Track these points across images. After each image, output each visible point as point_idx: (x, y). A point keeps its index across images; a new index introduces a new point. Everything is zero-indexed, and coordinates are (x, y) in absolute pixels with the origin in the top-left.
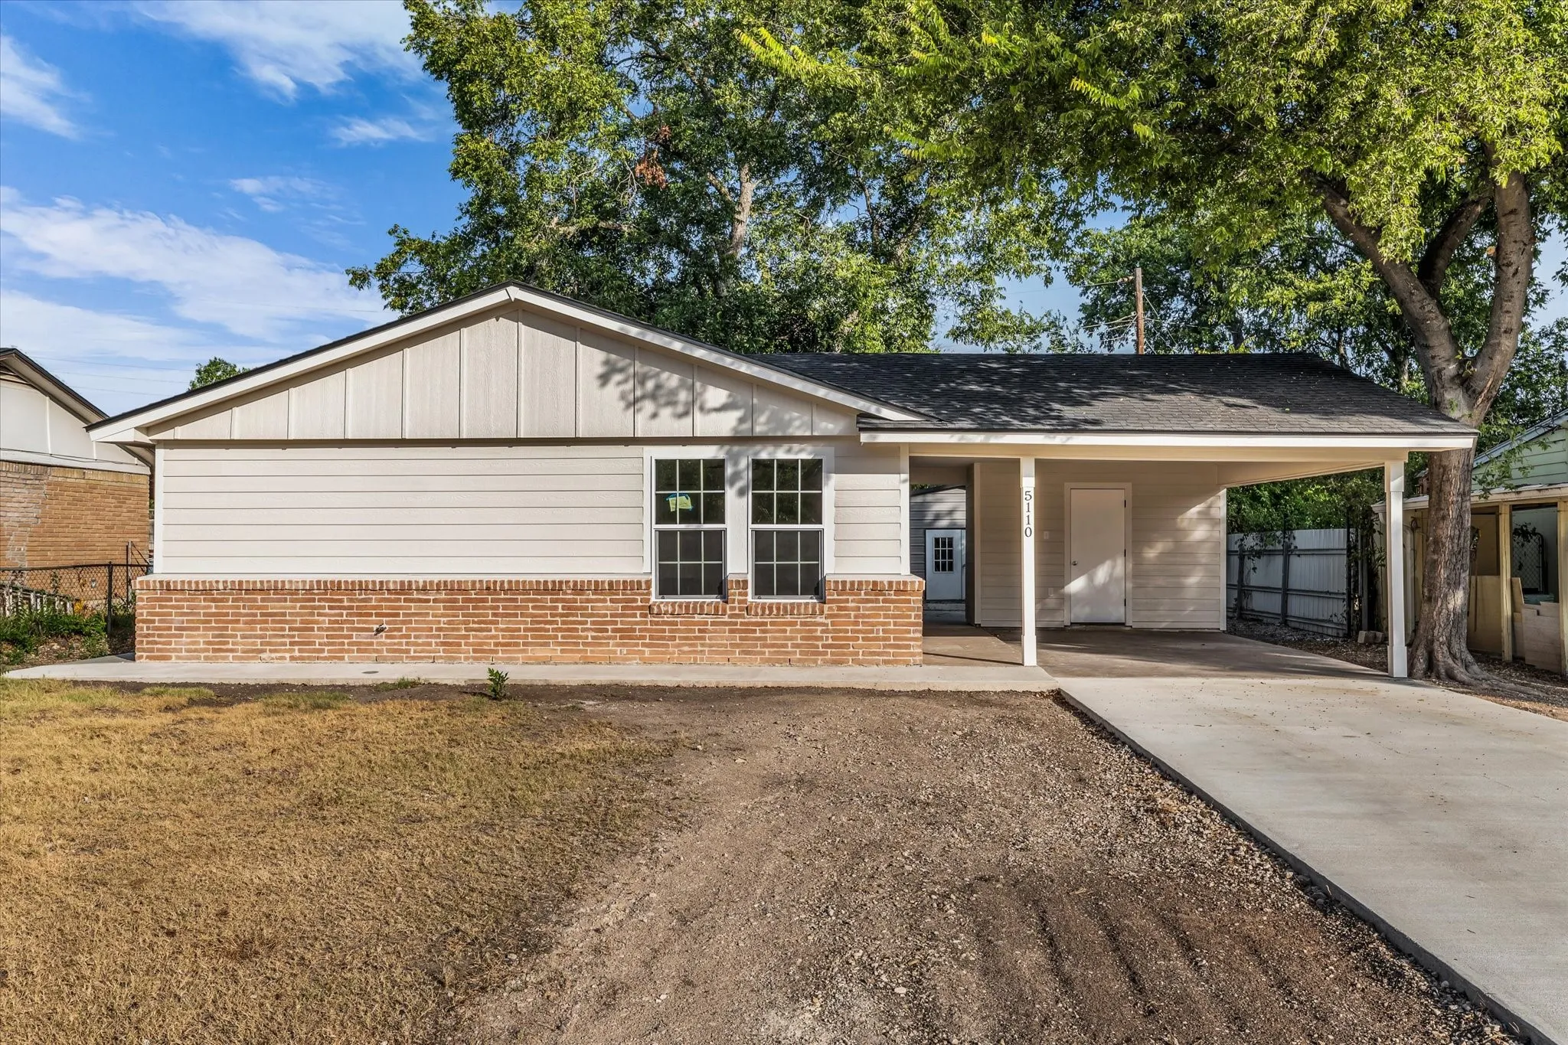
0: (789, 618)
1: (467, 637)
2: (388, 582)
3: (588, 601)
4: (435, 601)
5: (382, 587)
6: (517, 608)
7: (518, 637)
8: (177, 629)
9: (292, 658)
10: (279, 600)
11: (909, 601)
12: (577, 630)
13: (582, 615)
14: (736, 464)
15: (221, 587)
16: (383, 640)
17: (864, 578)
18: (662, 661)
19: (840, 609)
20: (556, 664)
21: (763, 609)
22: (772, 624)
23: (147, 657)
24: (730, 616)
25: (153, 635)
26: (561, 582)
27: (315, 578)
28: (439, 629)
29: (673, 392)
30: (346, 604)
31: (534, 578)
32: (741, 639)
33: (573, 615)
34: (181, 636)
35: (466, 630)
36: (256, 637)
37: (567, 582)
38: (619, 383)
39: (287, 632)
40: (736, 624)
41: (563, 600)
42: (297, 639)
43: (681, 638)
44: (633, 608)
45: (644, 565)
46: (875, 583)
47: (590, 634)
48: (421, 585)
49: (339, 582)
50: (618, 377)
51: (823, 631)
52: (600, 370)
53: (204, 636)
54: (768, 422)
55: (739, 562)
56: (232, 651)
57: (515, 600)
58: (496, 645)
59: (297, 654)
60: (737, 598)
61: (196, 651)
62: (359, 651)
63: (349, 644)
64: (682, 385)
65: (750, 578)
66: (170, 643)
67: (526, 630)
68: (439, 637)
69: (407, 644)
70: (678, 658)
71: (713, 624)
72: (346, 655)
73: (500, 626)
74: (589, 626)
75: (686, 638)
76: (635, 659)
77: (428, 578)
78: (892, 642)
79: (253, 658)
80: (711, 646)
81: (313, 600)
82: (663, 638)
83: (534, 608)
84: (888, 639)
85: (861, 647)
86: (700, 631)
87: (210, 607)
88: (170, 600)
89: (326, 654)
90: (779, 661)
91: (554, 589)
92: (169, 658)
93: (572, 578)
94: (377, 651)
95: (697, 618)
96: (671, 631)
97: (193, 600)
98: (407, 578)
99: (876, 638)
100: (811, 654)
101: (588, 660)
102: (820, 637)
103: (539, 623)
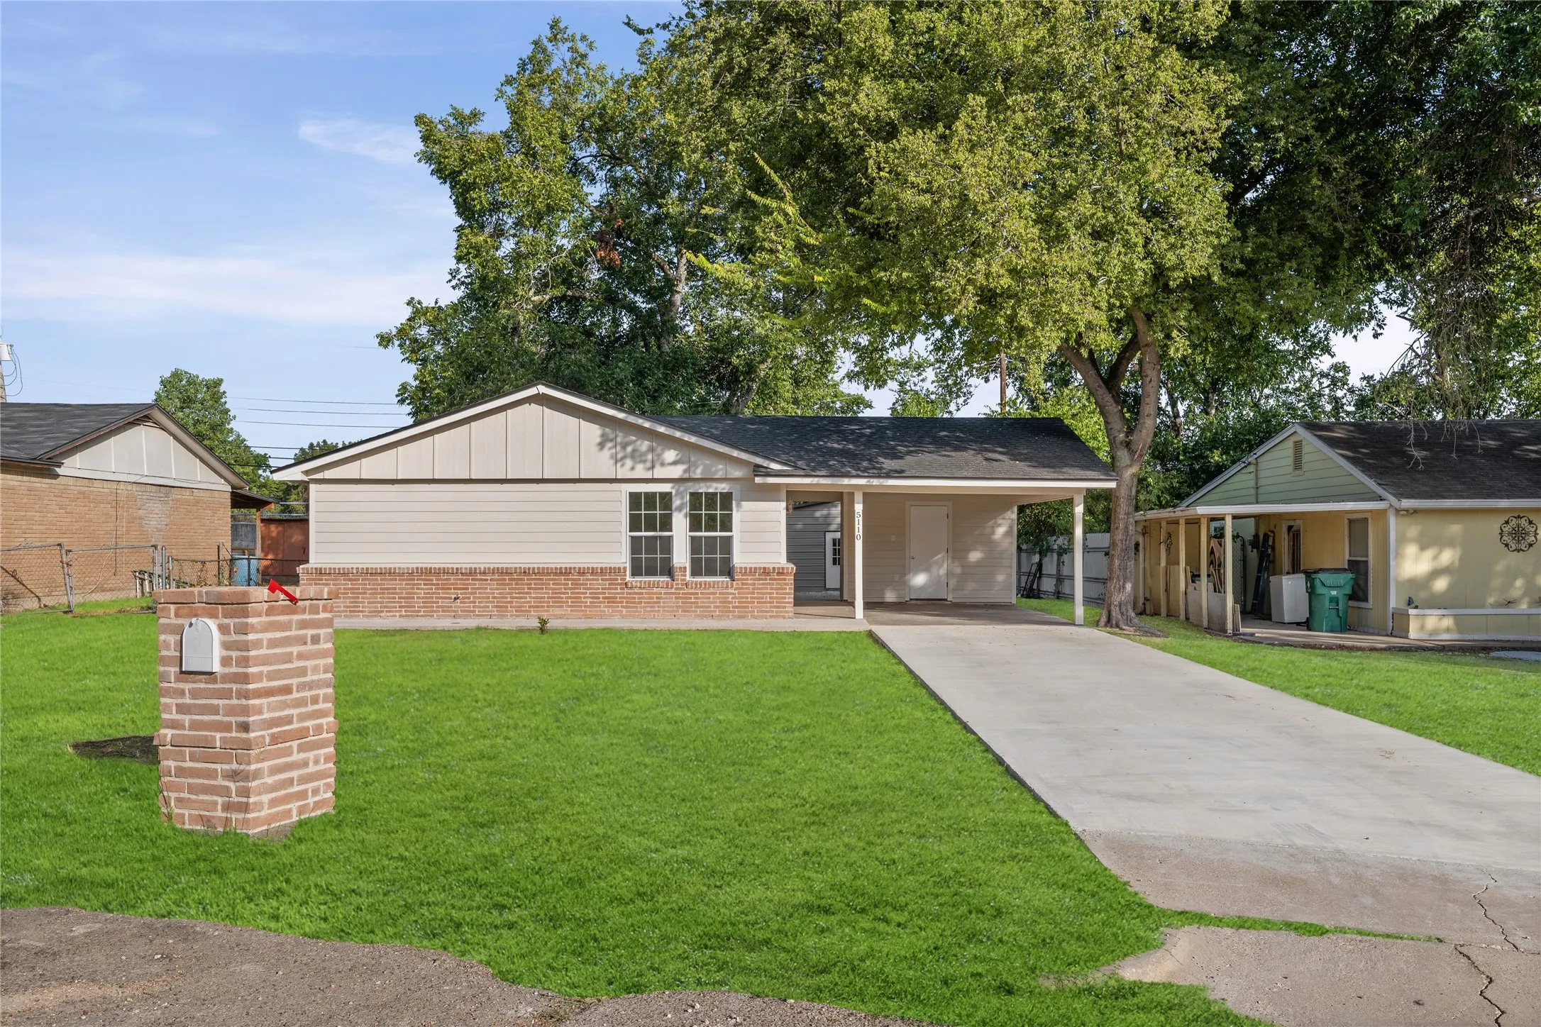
0: (712, 590)
1: (511, 602)
2: (462, 569)
3: (588, 580)
4: (491, 580)
5: (457, 572)
6: (543, 584)
7: (544, 602)
9: (401, 616)
10: (391, 580)
11: (785, 580)
12: (580, 598)
13: (584, 589)
14: (680, 495)
15: (355, 572)
16: (459, 605)
17: (758, 566)
18: (634, 616)
19: (743, 584)
20: (568, 618)
21: (696, 585)
22: (702, 594)
24: (676, 589)
26: (570, 569)
27: (414, 566)
28: (494, 598)
29: (644, 454)
30: (435, 582)
31: (553, 566)
32: (682, 603)
33: (578, 589)
35: (512, 598)
36: (377, 603)
37: (574, 569)
38: (610, 448)
39: (397, 601)
40: (679, 594)
41: (571, 580)
42: (403, 605)
43: (645, 603)
44: (615, 585)
45: (622, 557)
46: (765, 568)
47: (589, 600)
48: (483, 570)
49: (431, 569)
50: (610, 445)
51: (732, 599)
52: (598, 440)
53: (344, 602)
54: (702, 470)
55: (681, 556)
56: (362, 612)
57: (542, 579)
58: (530, 607)
59: (404, 613)
60: (680, 578)
62: (443, 612)
63: (437, 608)
64: (650, 449)
65: (688, 566)
67: (549, 598)
68: (494, 603)
69: (474, 607)
70: (643, 615)
71: (665, 593)
72: (435, 614)
73: (533, 596)
74: (588, 596)
75: (649, 603)
76: (617, 615)
77: (487, 566)
78: (775, 605)
79: (375, 616)
80: (664, 608)
81: (413, 580)
82: (634, 603)
83: (554, 584)
84: (773, 603)
85: (756, 607)
86: (657, 599)
88: (322, 580)
89: (422, 613)
90: (706, 616)
91: (566, 572)
93: (578, 566)
94: (454, 612)
95: (655, 590)
96: (640, 598)
97: (336, 580)
98: (473, 566)
99: (765, 602)
100: (725, 612)
101: (587, 617)
102: (731, 602)
103: (556, 593)
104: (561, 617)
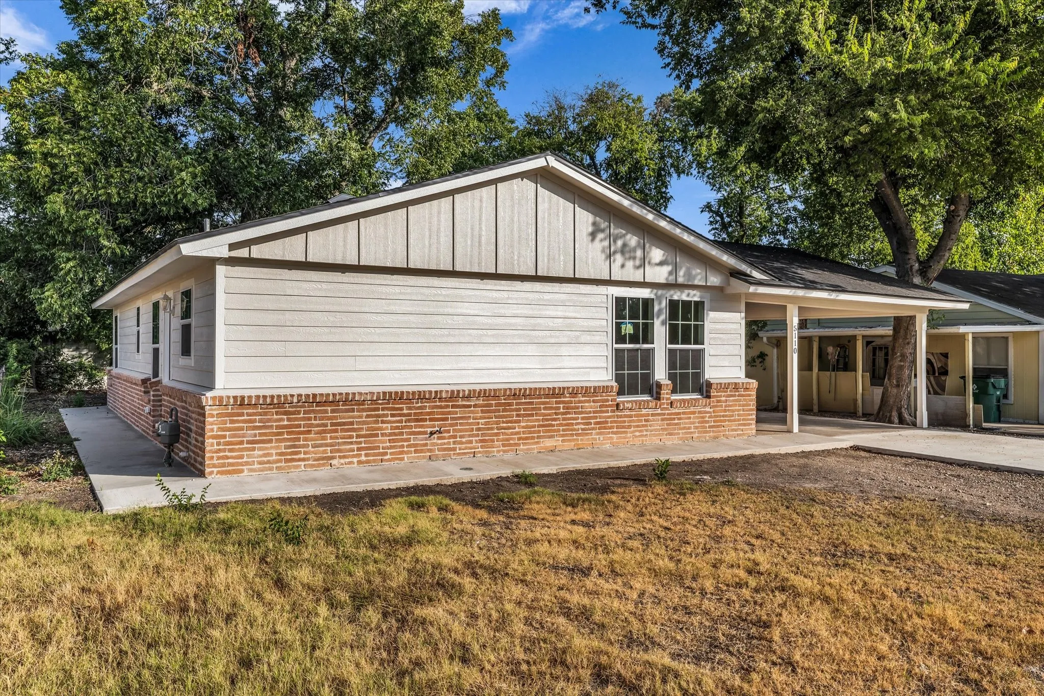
0: (690, 408)
1: (498, 434)
2: (441, 391)
3: (580, 402)
4: (475, 406)
5: (437, 396)
7: (534, 432)
8: (249, 442)
9: (360, 462)
10: (348, 410)
12: (572, 424)
13: (576, 413)
14: (660, 303)
15: (295, 400)
16: (435, 441)
17: (729, 381)
18: (624, 444)
19: (716, 401)
20: (560, 451)
21: (677, 404)
22: (683, 413)
23: (218, 472)
24: (663, 408)
25: (224, 450)
26: (564, 388)
27: (381, 390)
28: (479, 429)
29: (634, 250)
30: (405, 411)
31: (547, 386)
32: (668, 425)
33: (569, 413)
34: (254, 449)
35: (498, 428)
36: (327, 445)
37: (568, 388)
38: (601, 240)
39: (354, 440)
40: (665, 414)
41: (563, 402)
42: (363, 445)
43: (635, 427)
44: (607, 406)
45: (609, 375)
46: (735, 384)
47: (580, 427)
48: (467, 393)
49: (402, 393)
50: (600, 236)
51: (709, 417)
52: (590, 229)
53: (277, 447)
54: (684, 274)
55: (660, 373)
56: (303, 460)
57: (532, 403)
58: (519, 439)
59: (363, 458)
60: (664, 396)
61: (269, 462)
62: (416, 452)
63: (408, 446)
64: (638, 244)
65: (668, 381)
66: (242, 457)
67: (540, 426)
68: (478, 435)
69: (454, 443)
70: (632, 441)
71: (652, 415)
72: (406, 456)
73: (522, 424)
74: (580, 421)
75: (638, 426)
76: (609, 443)
77: (472, 387)
78: (742, 422)
79: (323, 465)
80: (651, 431)
81: (378, 409)
82: (623, 427)
83: (544, 409)
84: (740, 420)
85: (727, 426)
86: (645, 421)
87: (282, 420)
88: (242, 415)
89: (388, 457)
91: (559, 393)
92: (242, 471)
93: (571, 385)
94: (430, 451)
95: (644, 411)
96: (629, 422)
97: (266, 414)
98: (455, 388)
99: (735, 421)
100: (703, 433)
101: (580, 447)
102: (707, 422)
103: (547, 420)
104: (554, 449)
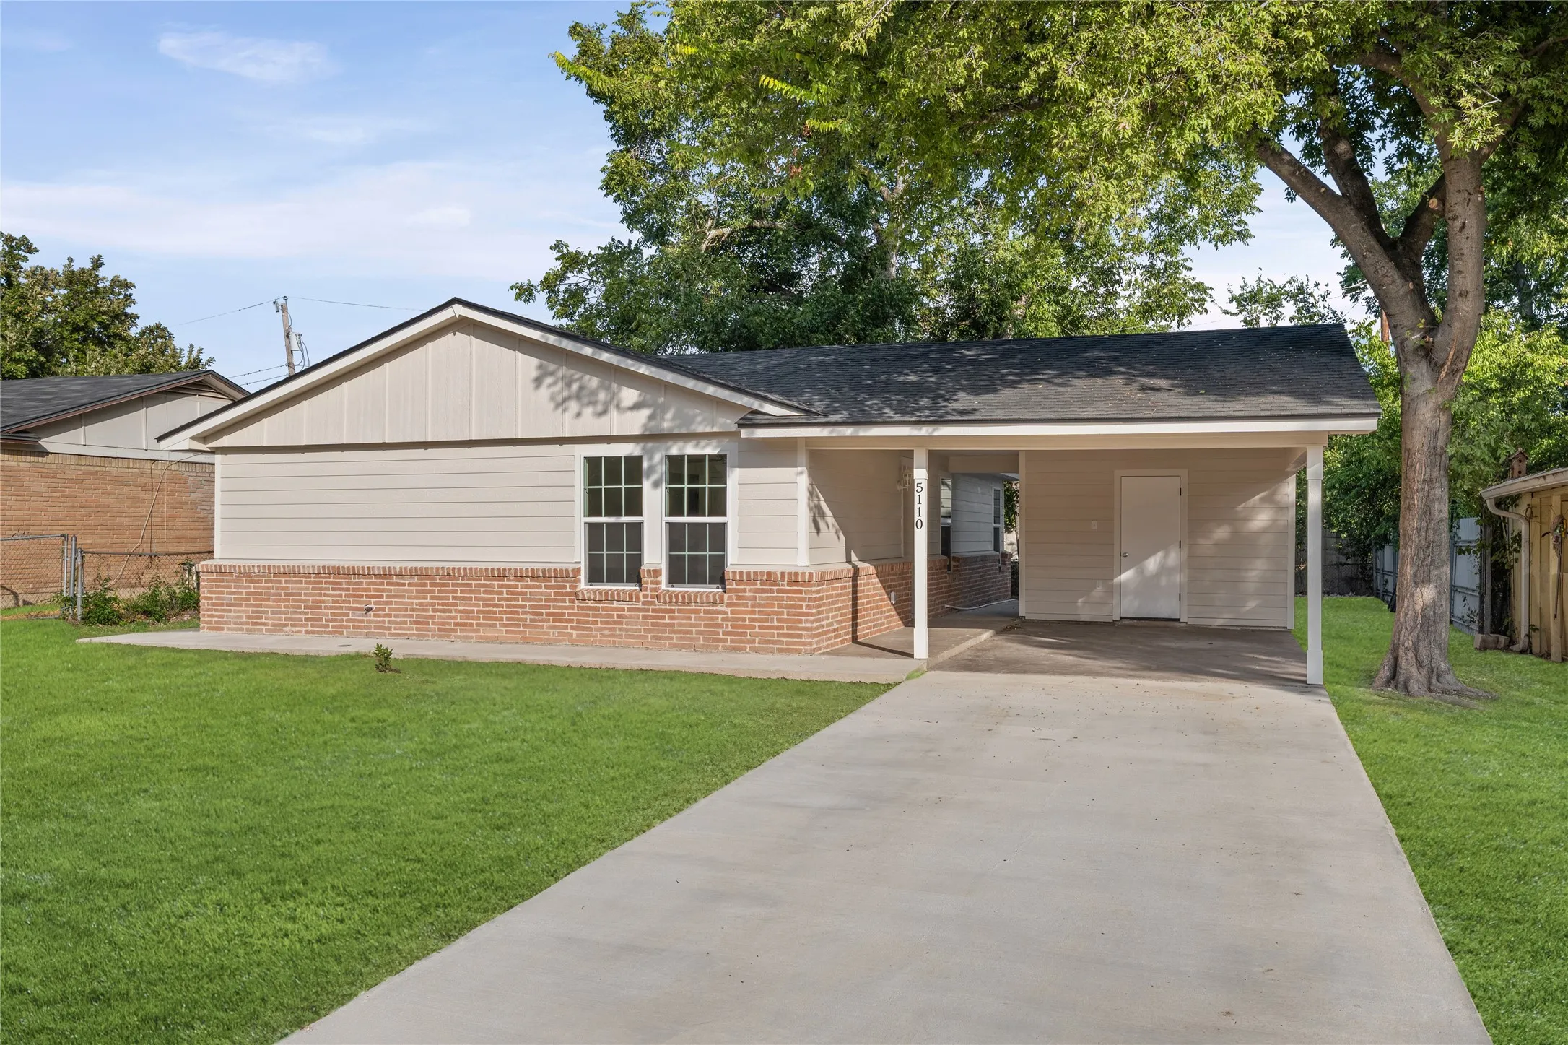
0: (693, 606)
1: (433, 617)
2: (374, 568)
3: (527, 587)
4: (410, 585)
5: (368, 573)
6: (471, 592)
7: (472, 618)
9: (305, 633)
10: (296, 582)
11: (800, 592)
12: (517, 613)
13: (523, 600)
14: (651, 459)
16: (371, 618)
17: (759, 569)
18: (586, 643)
19: (738, 598)
20: (501, 643)
21: (670, 597)
22: (680, 611)
24: (644, 603)
25: (211, 610)
26: (504, 570)
27: (320, 564)
28: (413, 610)
29: (594, 393)
30: (344, 586)
31: (483, 566)
32: (653, 624)
33: (515, 600)
35: (434, 611)
36: (282, 613)
37: (510, 569)
38: (550, 386)
39: (302, 610)
40: (648, 610)
41: (507, 586)
42: (310, 616)
43: (602, 623)
44: (562, 594)
45: (577, 556)
46: (769, 574)
47: (529, 617)
48: (398, 570)
49: (339, 568)
50: (549, 380)
51: (723, 619)
52: (534, 374)
53: (246, 612)
54: (673, 419)
55: (655, 553)
56: (266, 624)
57: (470, 585)
58: (456, 624)
59: (310, 629)
60: (649, 586)
61: (240, 623)
62: (354, 627)
63: (347, 621)
64: (601, 386)
65: (664, 568)
66: (223, 617)
67: (478, 612)
68: (412, 616)
69: (389, 622)
70: (600, 641)
71: (629, 610)
72: (345, 631)
73: (459, 608)
74: (527, 609)
75: (607, 623)
76: (564, 640)
77: (404, 565)
78: (785, 631)
79: (279, 631)
80: (627, 630)
81: (321, 583)
82: (587, 622)
83: (485, 592)
84: (782, 628)
85: (757, 635)
86: (618, 616)
87: (249, 587)
88: (223, 580)
89: (331, 630)
90: (684, 646)
91: (500, 575)
92: (223, 629)
93: (513, 566)
94: (366, 627)
95: (616, 604)
96: (594, 616)
97: (237, 581)
98: (387, 565)
99: (770, 627)
100: (713, 641)
101: (527, 641)
102: (720, 626)
103: (488, 605)
104: (493, 640)
